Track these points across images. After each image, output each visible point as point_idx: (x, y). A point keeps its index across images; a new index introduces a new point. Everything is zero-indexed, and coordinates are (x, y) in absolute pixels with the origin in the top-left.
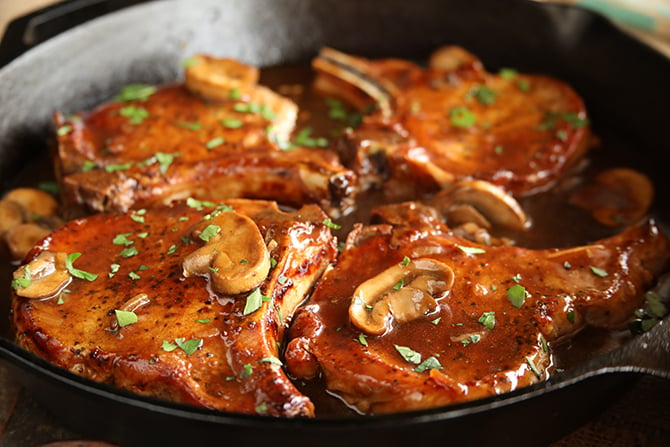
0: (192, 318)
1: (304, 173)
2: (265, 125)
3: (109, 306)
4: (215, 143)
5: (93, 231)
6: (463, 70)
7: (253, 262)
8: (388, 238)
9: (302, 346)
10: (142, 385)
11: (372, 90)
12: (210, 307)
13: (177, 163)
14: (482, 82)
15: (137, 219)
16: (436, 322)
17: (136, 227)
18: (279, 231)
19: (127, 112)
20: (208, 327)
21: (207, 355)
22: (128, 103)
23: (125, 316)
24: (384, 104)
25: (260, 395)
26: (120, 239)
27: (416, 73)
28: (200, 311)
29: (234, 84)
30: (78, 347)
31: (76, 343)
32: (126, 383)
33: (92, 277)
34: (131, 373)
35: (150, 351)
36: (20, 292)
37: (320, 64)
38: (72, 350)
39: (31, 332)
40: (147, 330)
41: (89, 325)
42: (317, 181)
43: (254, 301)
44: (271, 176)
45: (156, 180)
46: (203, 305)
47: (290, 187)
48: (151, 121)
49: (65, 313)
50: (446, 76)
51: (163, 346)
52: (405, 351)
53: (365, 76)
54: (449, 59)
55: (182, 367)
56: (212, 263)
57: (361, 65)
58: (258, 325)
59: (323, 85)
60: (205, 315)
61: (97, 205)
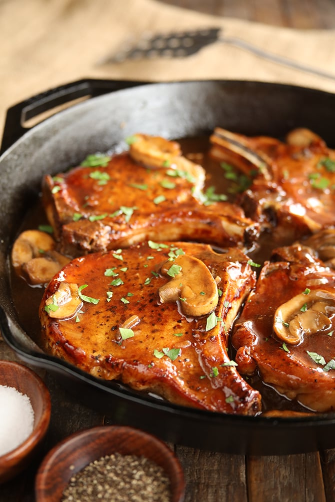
0: (170, 332)
1: (225, 223)
2: (190, 186)
3: (112, 323)
4: (160, 199)
5: (90, 267)
6: (313, 146)
7: (209, 294)
8: (288, 272)
9: (246, 352)
10: (143, 382)
11: (253, 159)
12: (181, 324)
13: (136, 214)
14: (327, 155)
15: (117, 257)
16: (331, 334)
17: (118, 264)
18: (220, 270)
19: (95, 175)
20: (183, 340)
21: (185, 360)
22: (94, 168)
23: (126, 332)
24: (264, 171)
25: (227, 391)
26: (109, 272)
27: (281, 148)
28: (174, 328)
29: (166, 156)
30: (95, 354)
31: (94, 351)
32: (131, 380)
33: (95, 302)
34: (135, 374)
35: (146, 358)
36: (51, 315)
37: (215, 139)
38: (93, 357)
39: (62, 344)
40: (141, 342)
41: (100, 337)
42: (235, 229)
43: (212, 321)
44: (202, 225)
45: (123, 227)
46: (176, 323)
47: (215, 233)
48: (112, 182)
49: (82, 328)
50: (302, 150)
51: (155, 354)
52: (314, 356)
53: (246, 149)
54: (301, 137)
55: (171, 370)
56: (180, 294)
57: (243, 141)
58: (216, 339)
59: (216, 153)
60: (178, 330)
61: (86, 245)
